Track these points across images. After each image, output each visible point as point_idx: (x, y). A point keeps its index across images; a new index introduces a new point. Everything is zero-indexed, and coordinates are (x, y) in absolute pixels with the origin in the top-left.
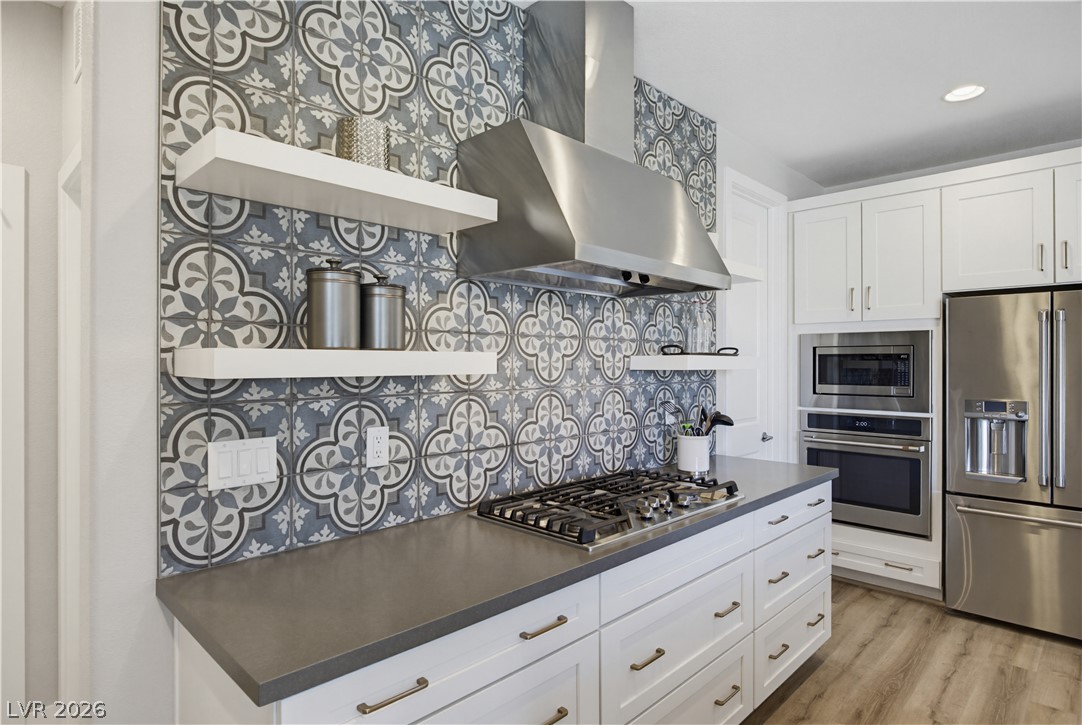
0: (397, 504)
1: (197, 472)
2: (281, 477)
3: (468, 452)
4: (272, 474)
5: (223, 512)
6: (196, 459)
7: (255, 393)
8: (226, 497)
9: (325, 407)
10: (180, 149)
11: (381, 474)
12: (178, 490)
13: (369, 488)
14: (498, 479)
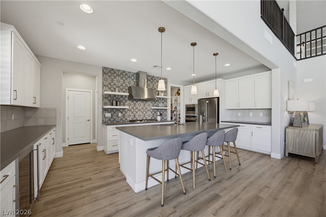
0: (122, 120)
1: (105, 115)
2: (111, 116)
3: (129, 116)
5: (107, 118)
6: (105, 114)
7: (109, 109)
8: (107, 117)
9: (115, 111)
10: (104, 92)
12: (103, 116)
13: (119, 118)
14: (133, 119)
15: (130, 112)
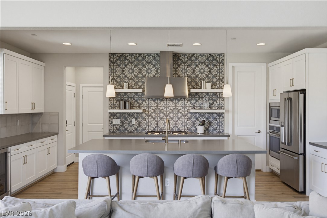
0: (136, 130)
1: (112, 122)
2: (121, 124)
3: (149, 124)
4: (120, 124)
5: (115, 127)
6: (112, 121)
7: (118, 114)
8: (115, 125)
9: (126, 116)
11: (134, 125)
12: (110, 124)
13: (132, 127)
14: (154, 129)
15: (150, 117)
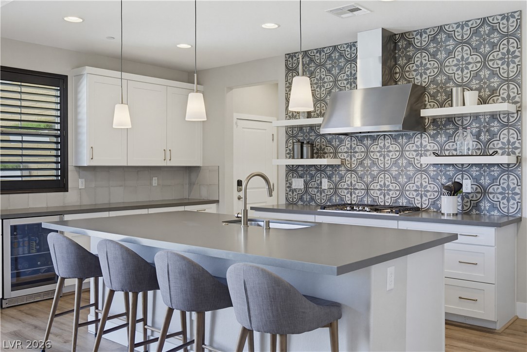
0: (330, 200)
2: (304, 188)
3: (351, 190)
4: (303, 187)
5: (295, 193)
6: (290, 182)
7: (300, 169)
8: (295, 190)
9: (313, 173)
11: (326, 191)
12: (288, 187)
13: (323, 194)
14: (362, 200)
15: (353, 176)
